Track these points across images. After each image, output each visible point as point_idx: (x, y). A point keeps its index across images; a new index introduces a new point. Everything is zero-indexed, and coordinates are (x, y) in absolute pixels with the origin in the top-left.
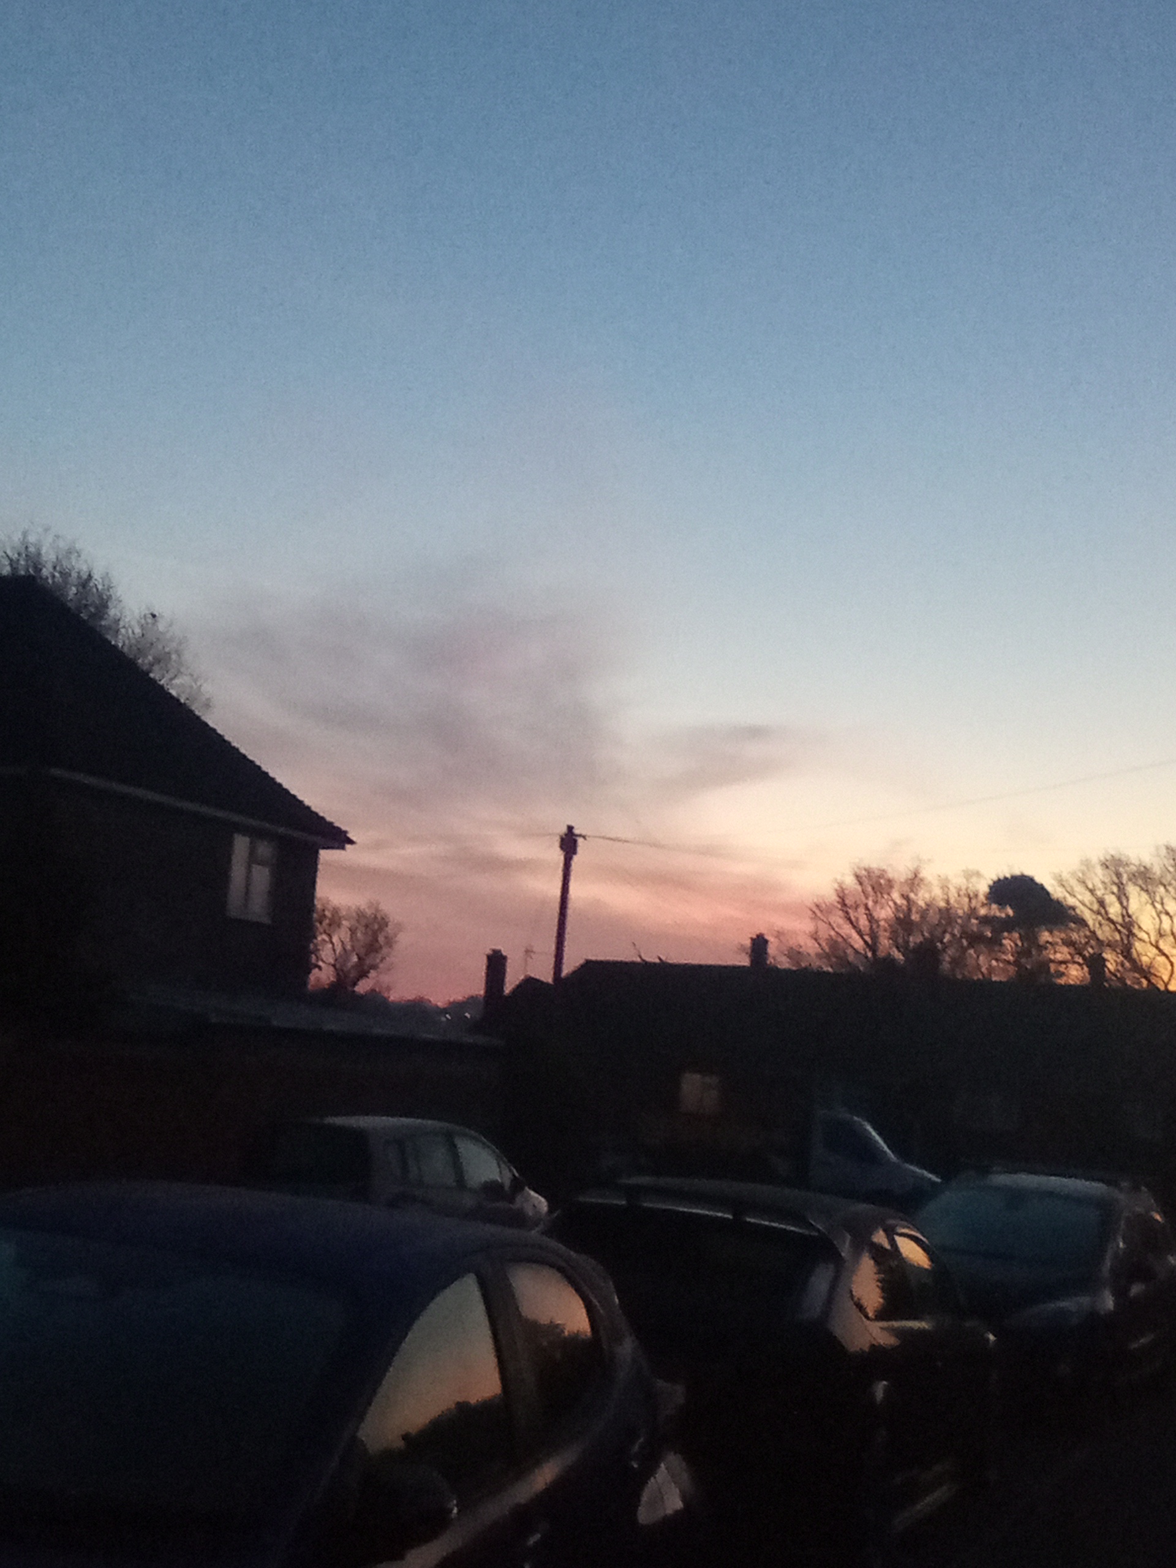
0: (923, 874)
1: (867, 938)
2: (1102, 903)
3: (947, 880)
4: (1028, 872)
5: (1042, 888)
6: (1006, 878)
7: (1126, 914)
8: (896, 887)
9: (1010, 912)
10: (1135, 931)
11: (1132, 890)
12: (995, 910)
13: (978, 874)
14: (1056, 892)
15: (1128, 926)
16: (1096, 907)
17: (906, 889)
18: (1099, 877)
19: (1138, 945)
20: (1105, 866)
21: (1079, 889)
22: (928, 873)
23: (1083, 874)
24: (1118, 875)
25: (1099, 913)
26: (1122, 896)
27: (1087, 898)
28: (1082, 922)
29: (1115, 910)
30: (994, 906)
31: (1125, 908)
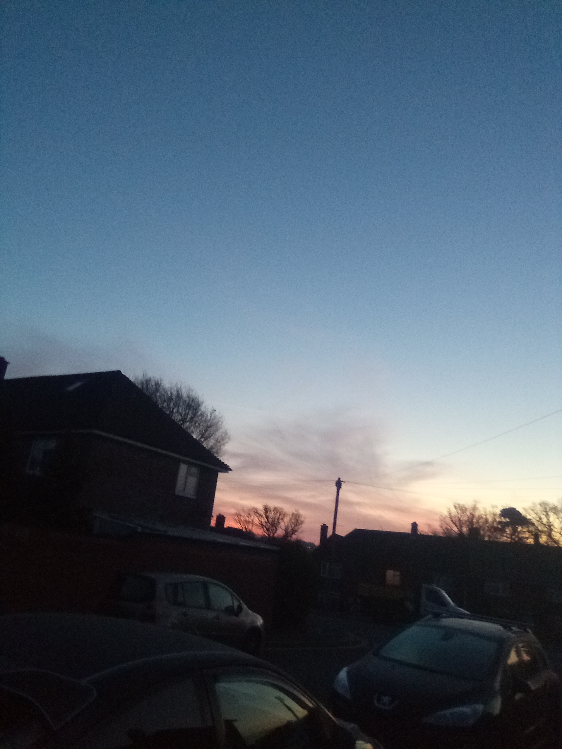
0: (477, 506)
1: (459, 528)
2: (540, 518)
3: (485, 508)
4: (514, 507)
5: (518, 512)
6: (507, 509)
7: (549, 522)
8: (468, 510)
9: (508, 520)
10: (552, 527)
11: (551, 514)
12: (503, 520)
13: (496, 507)
14: (523, 513)
15: (550, 526)
16: (538, 519)
17: (472, 511)
18: (539, 508)
19: (553, 533)
20: (541, 505)
21: (531, 512)
22: (480, 506)
23: (533, 508)
24: (546, 509)
25: (539, 521)
26: (547, 515)
27: (535, 516)
28: (533, 524)
29: (545, 520)
30: (503, 518)
31: (548, 520)
